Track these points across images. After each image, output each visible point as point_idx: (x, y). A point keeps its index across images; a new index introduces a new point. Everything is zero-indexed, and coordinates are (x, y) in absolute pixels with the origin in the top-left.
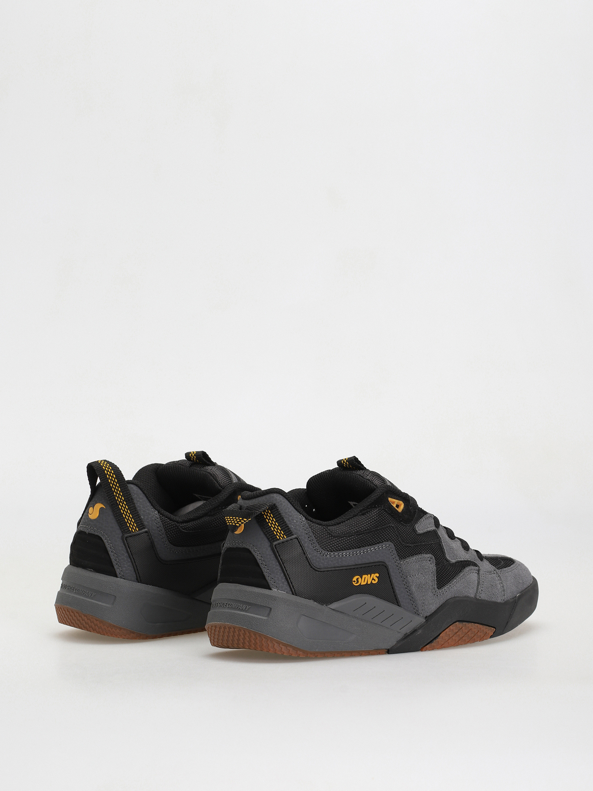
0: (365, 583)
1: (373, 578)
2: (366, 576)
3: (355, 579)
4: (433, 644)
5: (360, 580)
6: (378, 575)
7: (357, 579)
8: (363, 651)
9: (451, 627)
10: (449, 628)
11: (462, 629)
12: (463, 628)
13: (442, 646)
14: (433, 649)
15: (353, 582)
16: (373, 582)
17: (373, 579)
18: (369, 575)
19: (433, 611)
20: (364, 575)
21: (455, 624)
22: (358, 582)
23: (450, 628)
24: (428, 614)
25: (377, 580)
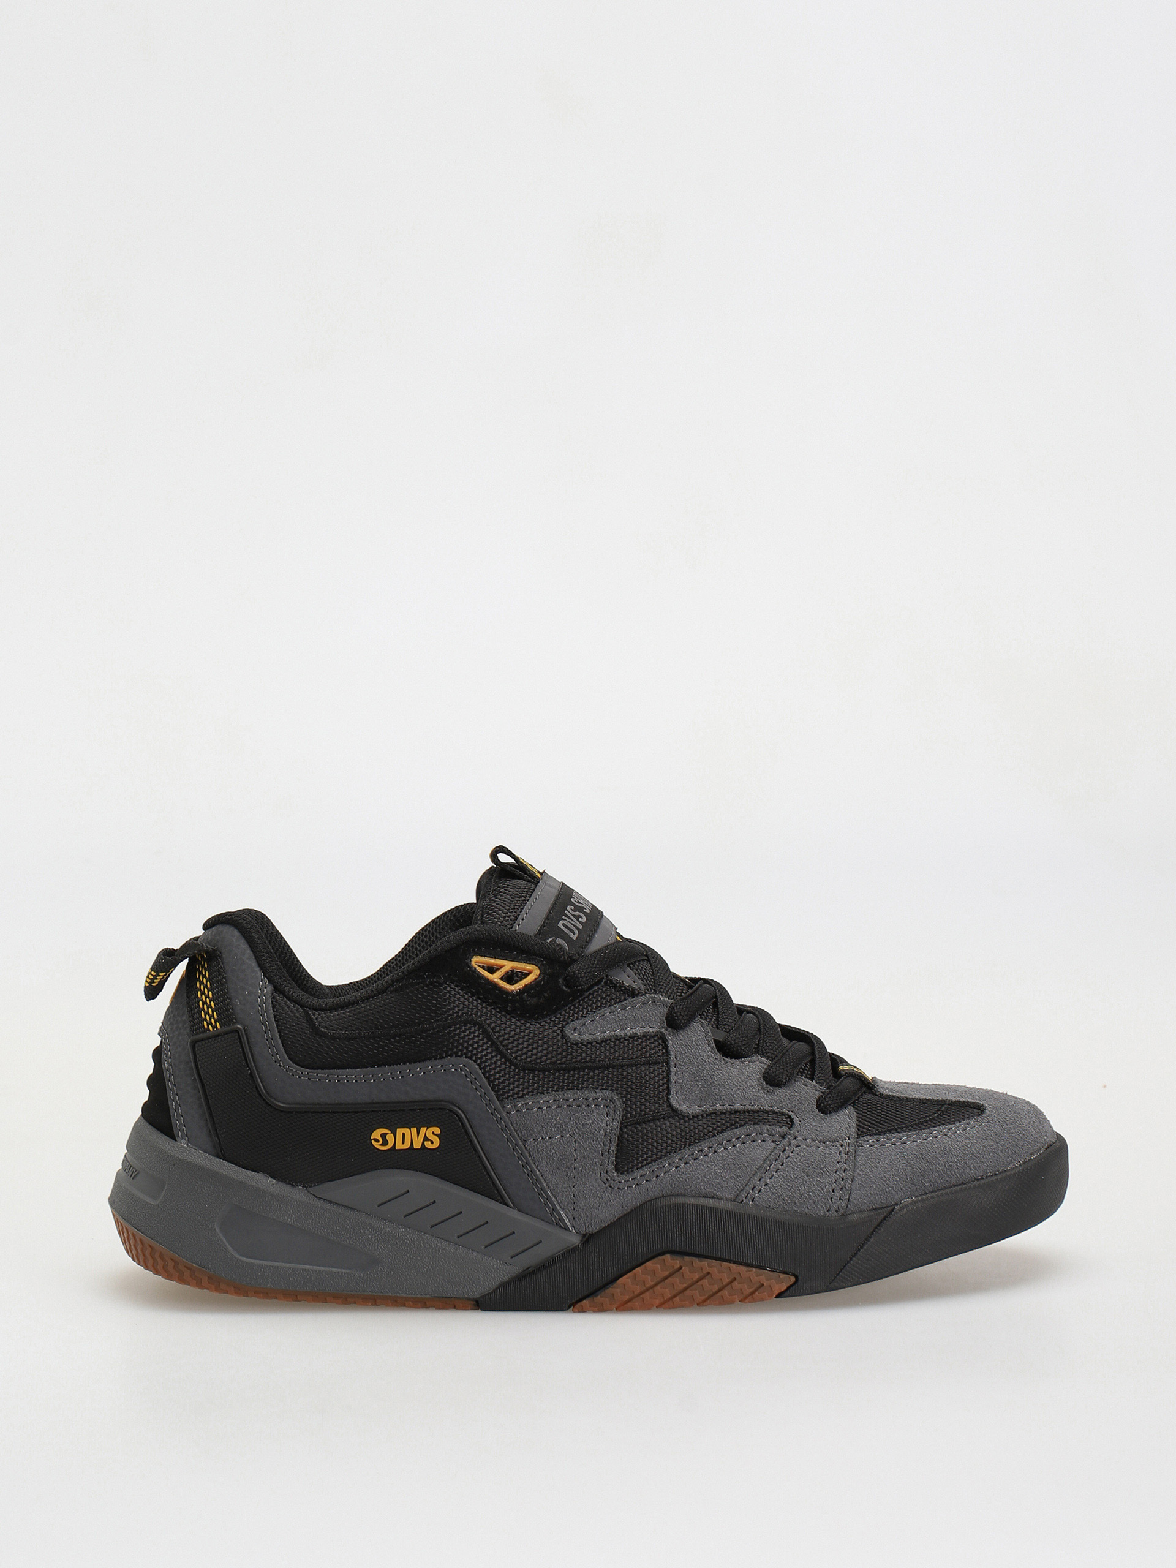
0: (407, 1145)
1: (425, 1135)
2: (406, 1131)
3: (377, 1134)
4: (599, 1299)
5: (390, 1137)
6: (438, 1131)
7: (384, 1136)
8: (407, 1299)
9: (649, 1264)
10: (643, 1266)
11: (681, 1271)
12: (683, 1268)
13: (626, 1306)
14: (601, 1309)
15: (373, 1141)
16: (428, 1145)
17: (426, 1139)
18: (414, 1130)
19: (605, 1224)
20: (399, 1128)
21: (660, 1257)
22: (385, 1143)
23: (646, 1267)
24: (593, 1229)
25: (437, 1142)
